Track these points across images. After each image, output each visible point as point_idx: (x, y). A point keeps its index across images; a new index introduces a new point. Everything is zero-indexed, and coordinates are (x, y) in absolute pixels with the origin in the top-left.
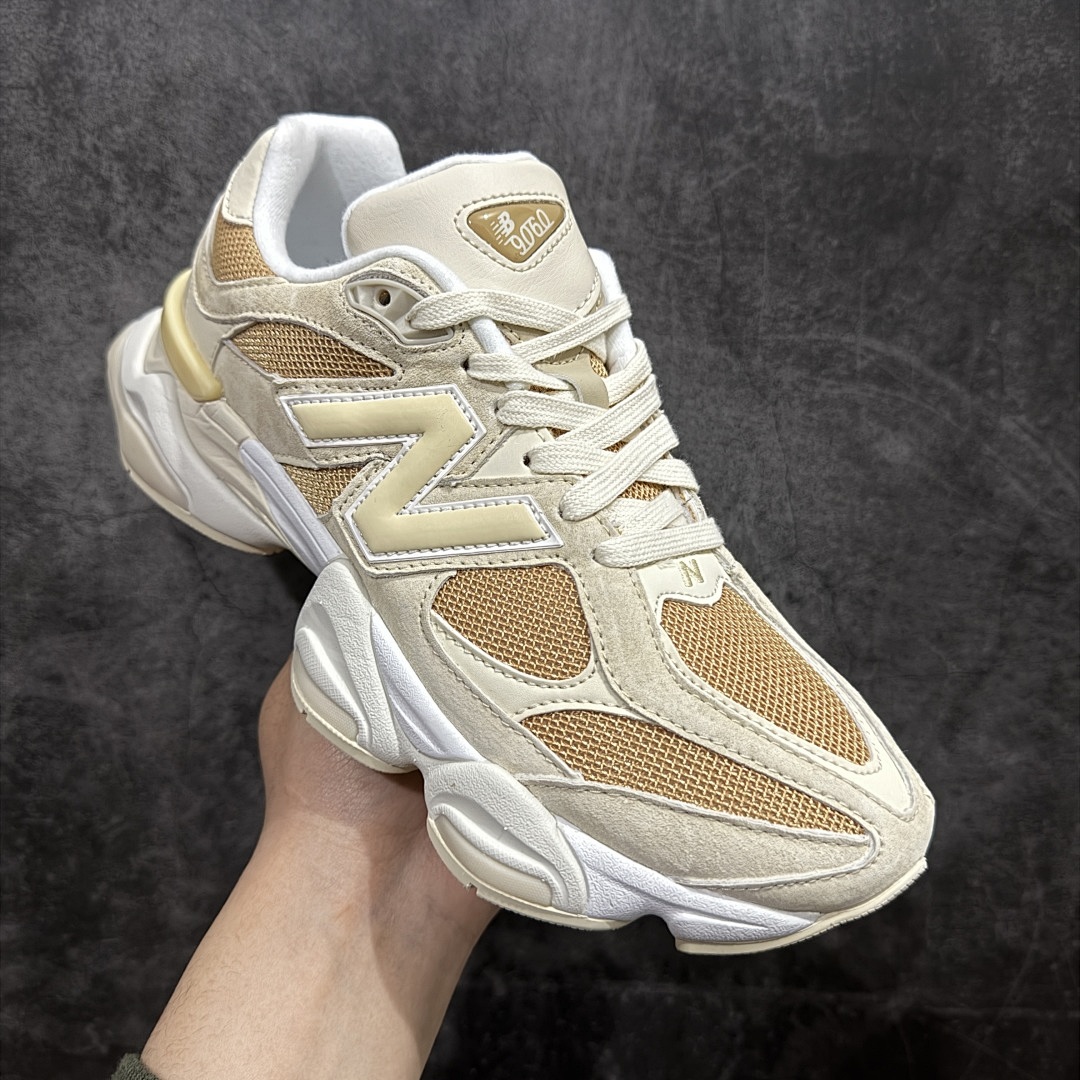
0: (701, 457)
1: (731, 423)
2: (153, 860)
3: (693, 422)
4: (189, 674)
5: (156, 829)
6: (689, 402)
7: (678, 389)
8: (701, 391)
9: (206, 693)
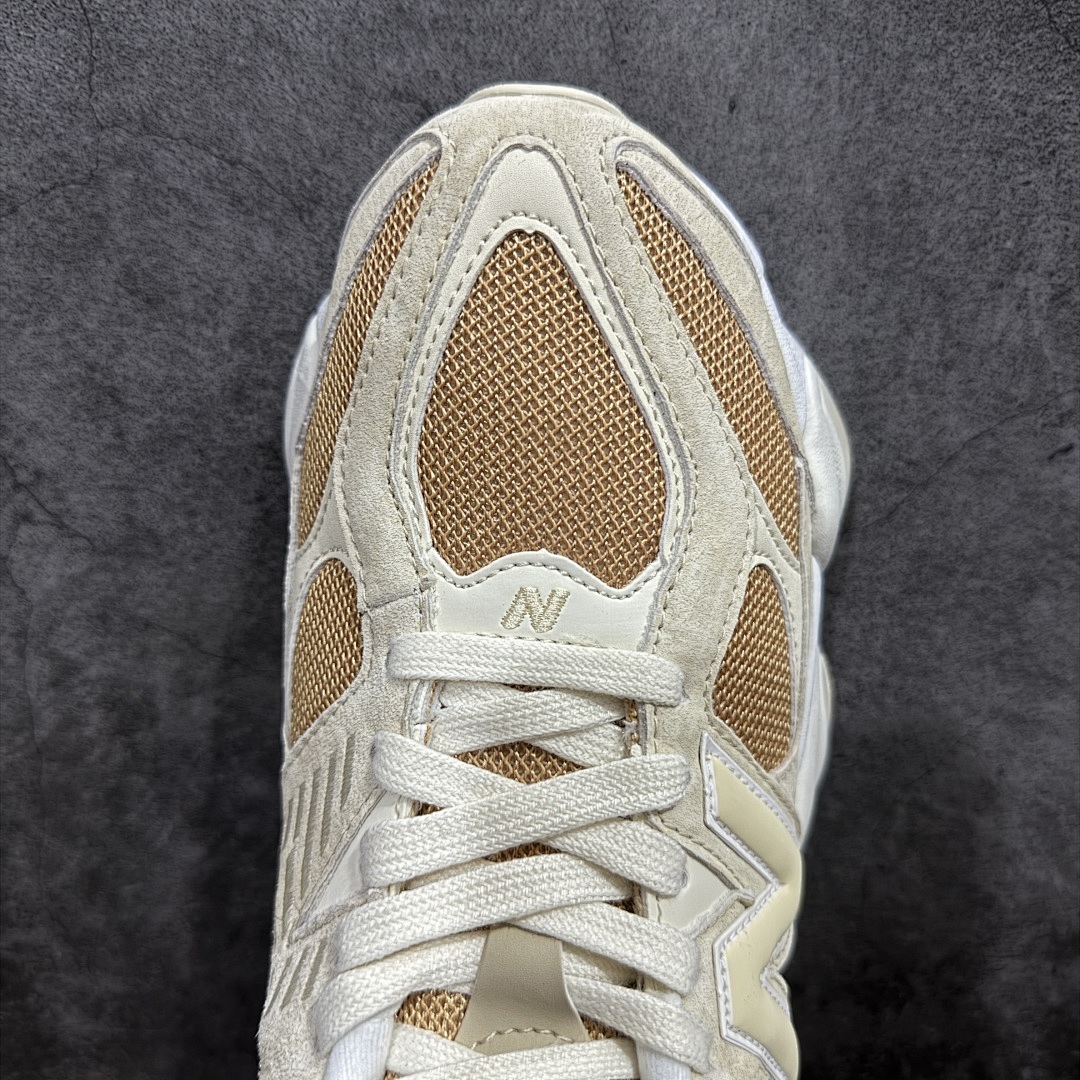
0: (948, 182)
1: (1008, 108)
2: (17, 947)
3: (930, 111)
4: (21, 652)
5: (12, 903)
6: (921, 68)
7: (903, 42)
8: (949, 42)
9: (55, 684)
